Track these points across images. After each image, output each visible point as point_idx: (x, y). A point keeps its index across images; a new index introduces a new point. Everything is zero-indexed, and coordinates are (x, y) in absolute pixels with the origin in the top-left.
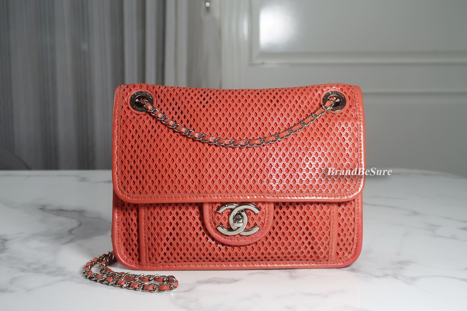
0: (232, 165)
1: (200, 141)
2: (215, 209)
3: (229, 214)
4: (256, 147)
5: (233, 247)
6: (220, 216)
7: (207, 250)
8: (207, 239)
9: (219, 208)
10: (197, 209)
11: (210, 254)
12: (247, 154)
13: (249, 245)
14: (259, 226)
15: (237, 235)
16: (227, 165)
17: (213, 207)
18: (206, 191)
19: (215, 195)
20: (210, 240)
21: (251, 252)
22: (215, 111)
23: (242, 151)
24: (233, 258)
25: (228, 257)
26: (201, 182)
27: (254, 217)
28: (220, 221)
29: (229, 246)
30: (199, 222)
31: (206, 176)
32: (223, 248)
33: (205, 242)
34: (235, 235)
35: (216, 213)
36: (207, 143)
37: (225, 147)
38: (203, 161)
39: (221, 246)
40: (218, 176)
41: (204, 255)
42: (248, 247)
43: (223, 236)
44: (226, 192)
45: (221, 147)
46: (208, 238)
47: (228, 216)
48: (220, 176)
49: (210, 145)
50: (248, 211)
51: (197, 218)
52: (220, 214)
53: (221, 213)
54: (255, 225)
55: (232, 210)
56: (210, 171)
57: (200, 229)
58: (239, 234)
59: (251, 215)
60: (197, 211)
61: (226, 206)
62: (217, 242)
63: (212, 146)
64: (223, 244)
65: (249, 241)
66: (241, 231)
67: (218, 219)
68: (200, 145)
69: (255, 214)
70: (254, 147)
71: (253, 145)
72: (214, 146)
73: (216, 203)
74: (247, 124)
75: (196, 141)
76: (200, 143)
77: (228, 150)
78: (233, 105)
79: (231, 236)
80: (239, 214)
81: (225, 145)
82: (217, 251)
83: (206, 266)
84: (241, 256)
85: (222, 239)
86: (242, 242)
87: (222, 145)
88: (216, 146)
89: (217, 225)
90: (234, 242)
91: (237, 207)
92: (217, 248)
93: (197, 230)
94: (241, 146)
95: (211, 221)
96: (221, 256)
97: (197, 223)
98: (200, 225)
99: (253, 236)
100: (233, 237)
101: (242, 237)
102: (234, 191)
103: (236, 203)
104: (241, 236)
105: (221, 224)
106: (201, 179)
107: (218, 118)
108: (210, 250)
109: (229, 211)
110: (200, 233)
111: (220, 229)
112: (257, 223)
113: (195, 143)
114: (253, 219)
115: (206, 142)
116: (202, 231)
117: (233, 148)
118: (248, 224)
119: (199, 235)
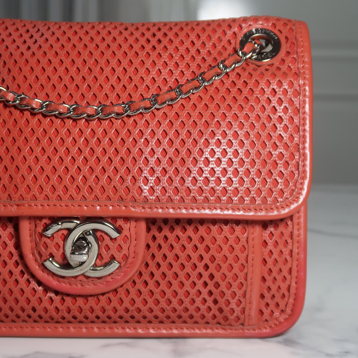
0: (71, 150)
1: (15, 107)
2: (40, 229)
3: (65, 238)
4: (116, 119)
5: (74, 296)
6: (48, 241)
7: (28, 301)
8: (28, 281)
9: (46, 228)
10: (10, 229)
11: (34, 310)
12: (100, 131)
13: (103, 294)
14: (119, 260)
15: (79, 275)
16: (62, 150)
17: (36, 226)
18: (21, 195)
19: (39, 203)
20: (34, 284)
21: (107, 307)
22: (47, 55)
23: (90, 125)
24: (75, 317)
25: (66, 314)
26: (14, 179)
27: (110, 244)
28: (50, 250)
29: (68, 295)
30: (14, 251)
31: (24, 169)
32: (57, 299)
33: (24, 286)
34: (77, 277)
35: (41, 235)
36: (28, 110)
37: (60, 118)
38: (20, 142)
39: (52, 295)
40: (45, 169)
41: (23, 310)
42: (101, 297)
43: (55, 277)
44: (59, 198)
45: (53, 118)
46: (31, 280)
47: (62, 242)
48: (48, 169)
49: (33, 114)
50: (99, 234)
51: (11, 244)
52: (49, 238)
53: (50, 236)
54: (113, 258)
55: (70, 231)
56: (31, 159)
57: (17, 264)
58: (83, 275)
59: (105, 240)
60: (10, 233)
61: (59, 225)
62: (47, 289)
63: (36, 116)
64: (57, 293)
65: (101, 288)
66: (86, 269)
67: (46, 246)
68: (17, 113)
69: (111, 239)
70: (112, 119)
71: (110, 114)
72: (40, 116)
73: (41, 218)
74: (101, 79)
75: (10, 106)
76: (16, 110)
77: (65, 123)
78: (80, 47)
79: (70, 277)
80: (82, 238)
81: (60, 114)
82: (46, 303)
83: (27, 330)
84: (89, 314)
85: (54, 283)
86: (90, 288)
87: (54, 113)
88: (45, 116)
89: (44, 258)
90: (76, 288)
91: (77, 226)
92: (45, 299)
93: (11, 265)
94: (89, 116)
95: (34, 251)
96: (54, 314)
97: (11, 255)
98: (16, 257)
99: (109, 279)
100: (73, 279)
101: (90, 280)
102: (73, 196)
103: (77, 219)
104: (88, 277)
105: (51, 256)
106: (14, 175)
107: (51, 68)
108: (34, 302)
109: (65, 232)
110: (17, 271)
111: (48, 264)
112: (116, 256)
113: (8, 110)
114: (108, 248)
115: (27, 108)
116: (20, 267)
117: (75, 120)
118: (100, 256)
119: (13, 276)
